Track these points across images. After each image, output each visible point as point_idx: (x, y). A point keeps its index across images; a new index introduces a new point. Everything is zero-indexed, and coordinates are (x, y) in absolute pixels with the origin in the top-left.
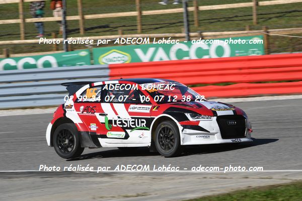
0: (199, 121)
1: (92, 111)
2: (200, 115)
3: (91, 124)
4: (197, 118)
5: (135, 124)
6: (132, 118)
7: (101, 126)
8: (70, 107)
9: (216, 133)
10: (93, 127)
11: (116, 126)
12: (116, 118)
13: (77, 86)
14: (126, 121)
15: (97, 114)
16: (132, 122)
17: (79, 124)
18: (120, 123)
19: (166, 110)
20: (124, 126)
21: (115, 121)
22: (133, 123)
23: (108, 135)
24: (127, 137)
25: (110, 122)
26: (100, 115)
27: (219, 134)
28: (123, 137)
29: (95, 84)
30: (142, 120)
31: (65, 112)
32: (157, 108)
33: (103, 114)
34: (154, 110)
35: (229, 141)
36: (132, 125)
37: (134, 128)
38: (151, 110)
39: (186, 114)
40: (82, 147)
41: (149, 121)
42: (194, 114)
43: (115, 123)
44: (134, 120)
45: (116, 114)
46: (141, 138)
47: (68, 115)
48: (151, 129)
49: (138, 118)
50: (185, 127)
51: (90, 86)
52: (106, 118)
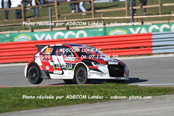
0: (98, 67)
2: (99, 63)
3: (47, 66)
4: (97, 65)
5: (67, 67)
6: (66, 64)
7: (51, 67)
8: (37, 57)
9: (107, 73)
10: (47, 68)
11: (58, 67)
12: (58, 63)
13: (42, 46)
14: (63, 65)
15: (49, 61)
16: (66, 65)
17: (41, 66)
18: (60, 66)
19: (83, 60)
20: (62, 68)
21: (58, 65)
22: (66, 66)
23: (54, 72)
24: (63, 73)
25: (55, 65)
26: (51, 61)
27: (108, 74)
28: (61, 74)
29: (51, 46)
30: (71, 65)
31: (35, 59)
32: (78, 59)
33: (52, 61)
34: (77, 60)
35: (114, 78)
37: (67, 69)
38: (75, 60)
39: (92, 62)
41: (74, 65)
42: (96, 63)
43: (58, 66)
45: (59, 61)
46: (69, 74)
47: (35, 61)
48: (74, 70)
49: (69, 64)
50: (90, 69)
51: (48, 46)
52: (54, 63)
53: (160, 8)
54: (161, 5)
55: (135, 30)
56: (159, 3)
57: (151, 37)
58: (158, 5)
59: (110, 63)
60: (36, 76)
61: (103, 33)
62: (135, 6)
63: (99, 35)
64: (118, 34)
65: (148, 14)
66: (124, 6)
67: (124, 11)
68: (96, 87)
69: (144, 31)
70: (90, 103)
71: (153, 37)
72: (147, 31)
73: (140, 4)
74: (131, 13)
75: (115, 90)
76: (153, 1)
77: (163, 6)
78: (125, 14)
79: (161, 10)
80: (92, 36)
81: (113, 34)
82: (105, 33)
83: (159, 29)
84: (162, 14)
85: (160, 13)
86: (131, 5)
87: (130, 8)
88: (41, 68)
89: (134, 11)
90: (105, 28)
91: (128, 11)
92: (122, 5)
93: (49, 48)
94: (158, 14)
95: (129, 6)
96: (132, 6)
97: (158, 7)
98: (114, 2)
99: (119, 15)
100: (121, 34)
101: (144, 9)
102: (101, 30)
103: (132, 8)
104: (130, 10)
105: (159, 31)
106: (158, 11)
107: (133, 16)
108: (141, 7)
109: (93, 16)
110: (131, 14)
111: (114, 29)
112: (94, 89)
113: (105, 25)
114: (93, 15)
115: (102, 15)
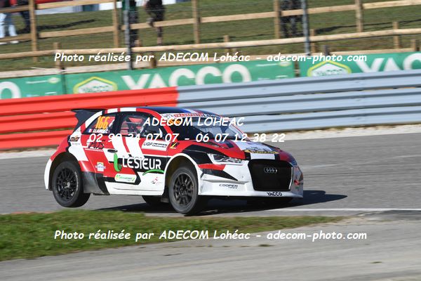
0: (225, 165)
1: (101, 146)
2: (227, 157)
3: (98, 163)
4: (222, 161)
5: (148, 166)
6: (146, 157)
7: (109, 165)
8: (76, 139)
9: (246, 182)
10: (100, 167)
11: (126, 166)
12: (127, 157)
13: (88, 112)
14: (138, 161)
15: (105, 150)
16: (145, 162)
17: (84, 162)
18: (131, 162)
19: (187, 148)
20: (136, 167)
21: (126, 160)
22: (146, 164)
23: (117, 178)
24: (138, 181)
25: (120, 161)
26: (109, 151)
27: (250, 184)
28: (134, 182)
29: (110, 111)
30: (157, 160)
31: (70, 145)
32: (176, 146)
33: (112, 151)
34: (171, 148)
35: (264, 194)
36: (145, 166)
37: (147, 170)
38: (168, 148)
39: (209, 155)
40: (85, 192)
41: (164, 161)
42: (220, 156)
43: (126, 163)
44: (147, 159)
45: (128, 151)
46: (154, 184)
47: (71, 150)
48: (165, 172)
49: (152, 158)
50: (205, 172)
51: (103, 113)
52: (116, 156)
53: (196, 28)
54: (199, 20)
55: (136, 81)
56: (195, 14)
57: (176, 97)
58: (192, 21)
59: (254, 156)
60: (73, 186)
61: (60, 87)
62: (136, 22)
63: (49, 94)
64: (96, 90)
65: (168, 41)
66: (110, 23)
67: (109, 34)
68: (42, 219)
69: (157, 83)
70: (29, 259)
71: (181, 97)
72: (167, 82)
73: (147, 17)
74: (127, 38)
75: (90, 227)
76: (180, 11)
77: (204, 22)
78: (112, 43)
79: (200, 32)
80: (32, 94)
81: (84, 90)
82: (65, 88)
83: (194, 79)
84: (201, 42)
85: (196, 39)
86: (126, 19)
87: (125, 27)
88: (86, 169)
89: (134, 34)
90: (63, 77)
91: (119, 34)
92: (104, 20)
93: (104, 117)
94: (192, 42)
95: (121, 23)
96: (130, 22)
97: (192, 24)
98: (84, 14)
99: (97, 43)
100: (102, 89)
101: (157, 30)
102: (54, 80)
103: (129, 27)
104: (123, 31)
105: (194, 84)
106: (192, 34)
107: (131, 46)
108: (151, 24)
109: (34, 48)
110: (127, 43)
111: (85, 78)
112: (38, 224)
113: (63, 69)
114: (34, 44)
115: (56, 44)
